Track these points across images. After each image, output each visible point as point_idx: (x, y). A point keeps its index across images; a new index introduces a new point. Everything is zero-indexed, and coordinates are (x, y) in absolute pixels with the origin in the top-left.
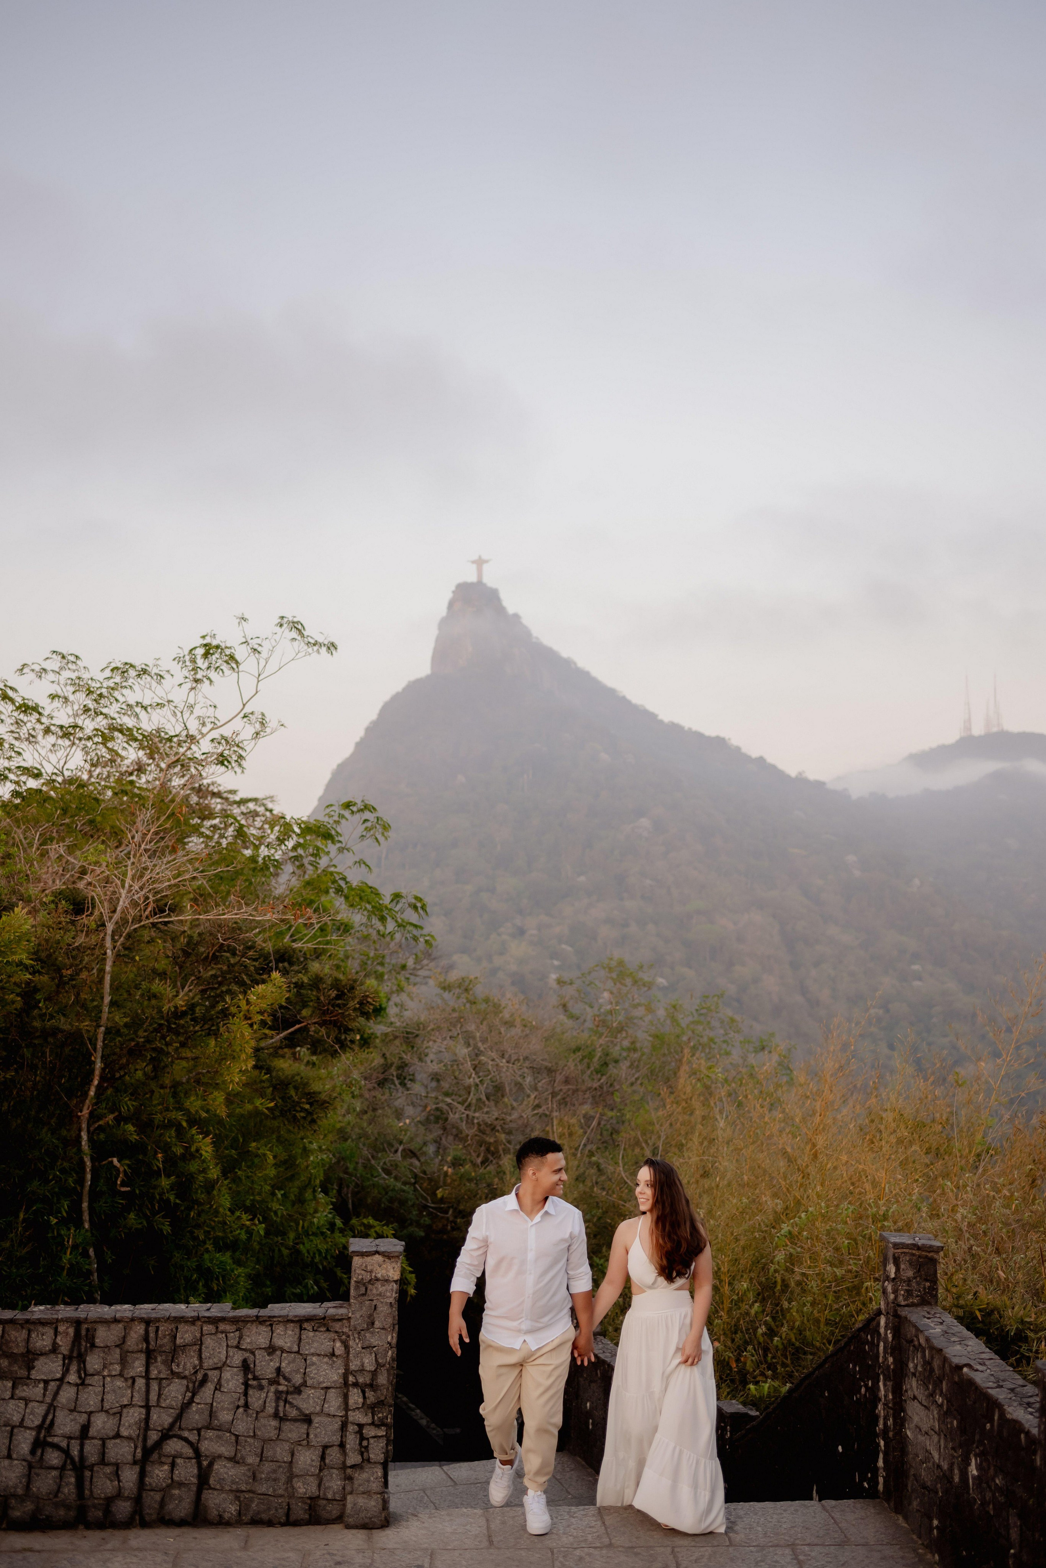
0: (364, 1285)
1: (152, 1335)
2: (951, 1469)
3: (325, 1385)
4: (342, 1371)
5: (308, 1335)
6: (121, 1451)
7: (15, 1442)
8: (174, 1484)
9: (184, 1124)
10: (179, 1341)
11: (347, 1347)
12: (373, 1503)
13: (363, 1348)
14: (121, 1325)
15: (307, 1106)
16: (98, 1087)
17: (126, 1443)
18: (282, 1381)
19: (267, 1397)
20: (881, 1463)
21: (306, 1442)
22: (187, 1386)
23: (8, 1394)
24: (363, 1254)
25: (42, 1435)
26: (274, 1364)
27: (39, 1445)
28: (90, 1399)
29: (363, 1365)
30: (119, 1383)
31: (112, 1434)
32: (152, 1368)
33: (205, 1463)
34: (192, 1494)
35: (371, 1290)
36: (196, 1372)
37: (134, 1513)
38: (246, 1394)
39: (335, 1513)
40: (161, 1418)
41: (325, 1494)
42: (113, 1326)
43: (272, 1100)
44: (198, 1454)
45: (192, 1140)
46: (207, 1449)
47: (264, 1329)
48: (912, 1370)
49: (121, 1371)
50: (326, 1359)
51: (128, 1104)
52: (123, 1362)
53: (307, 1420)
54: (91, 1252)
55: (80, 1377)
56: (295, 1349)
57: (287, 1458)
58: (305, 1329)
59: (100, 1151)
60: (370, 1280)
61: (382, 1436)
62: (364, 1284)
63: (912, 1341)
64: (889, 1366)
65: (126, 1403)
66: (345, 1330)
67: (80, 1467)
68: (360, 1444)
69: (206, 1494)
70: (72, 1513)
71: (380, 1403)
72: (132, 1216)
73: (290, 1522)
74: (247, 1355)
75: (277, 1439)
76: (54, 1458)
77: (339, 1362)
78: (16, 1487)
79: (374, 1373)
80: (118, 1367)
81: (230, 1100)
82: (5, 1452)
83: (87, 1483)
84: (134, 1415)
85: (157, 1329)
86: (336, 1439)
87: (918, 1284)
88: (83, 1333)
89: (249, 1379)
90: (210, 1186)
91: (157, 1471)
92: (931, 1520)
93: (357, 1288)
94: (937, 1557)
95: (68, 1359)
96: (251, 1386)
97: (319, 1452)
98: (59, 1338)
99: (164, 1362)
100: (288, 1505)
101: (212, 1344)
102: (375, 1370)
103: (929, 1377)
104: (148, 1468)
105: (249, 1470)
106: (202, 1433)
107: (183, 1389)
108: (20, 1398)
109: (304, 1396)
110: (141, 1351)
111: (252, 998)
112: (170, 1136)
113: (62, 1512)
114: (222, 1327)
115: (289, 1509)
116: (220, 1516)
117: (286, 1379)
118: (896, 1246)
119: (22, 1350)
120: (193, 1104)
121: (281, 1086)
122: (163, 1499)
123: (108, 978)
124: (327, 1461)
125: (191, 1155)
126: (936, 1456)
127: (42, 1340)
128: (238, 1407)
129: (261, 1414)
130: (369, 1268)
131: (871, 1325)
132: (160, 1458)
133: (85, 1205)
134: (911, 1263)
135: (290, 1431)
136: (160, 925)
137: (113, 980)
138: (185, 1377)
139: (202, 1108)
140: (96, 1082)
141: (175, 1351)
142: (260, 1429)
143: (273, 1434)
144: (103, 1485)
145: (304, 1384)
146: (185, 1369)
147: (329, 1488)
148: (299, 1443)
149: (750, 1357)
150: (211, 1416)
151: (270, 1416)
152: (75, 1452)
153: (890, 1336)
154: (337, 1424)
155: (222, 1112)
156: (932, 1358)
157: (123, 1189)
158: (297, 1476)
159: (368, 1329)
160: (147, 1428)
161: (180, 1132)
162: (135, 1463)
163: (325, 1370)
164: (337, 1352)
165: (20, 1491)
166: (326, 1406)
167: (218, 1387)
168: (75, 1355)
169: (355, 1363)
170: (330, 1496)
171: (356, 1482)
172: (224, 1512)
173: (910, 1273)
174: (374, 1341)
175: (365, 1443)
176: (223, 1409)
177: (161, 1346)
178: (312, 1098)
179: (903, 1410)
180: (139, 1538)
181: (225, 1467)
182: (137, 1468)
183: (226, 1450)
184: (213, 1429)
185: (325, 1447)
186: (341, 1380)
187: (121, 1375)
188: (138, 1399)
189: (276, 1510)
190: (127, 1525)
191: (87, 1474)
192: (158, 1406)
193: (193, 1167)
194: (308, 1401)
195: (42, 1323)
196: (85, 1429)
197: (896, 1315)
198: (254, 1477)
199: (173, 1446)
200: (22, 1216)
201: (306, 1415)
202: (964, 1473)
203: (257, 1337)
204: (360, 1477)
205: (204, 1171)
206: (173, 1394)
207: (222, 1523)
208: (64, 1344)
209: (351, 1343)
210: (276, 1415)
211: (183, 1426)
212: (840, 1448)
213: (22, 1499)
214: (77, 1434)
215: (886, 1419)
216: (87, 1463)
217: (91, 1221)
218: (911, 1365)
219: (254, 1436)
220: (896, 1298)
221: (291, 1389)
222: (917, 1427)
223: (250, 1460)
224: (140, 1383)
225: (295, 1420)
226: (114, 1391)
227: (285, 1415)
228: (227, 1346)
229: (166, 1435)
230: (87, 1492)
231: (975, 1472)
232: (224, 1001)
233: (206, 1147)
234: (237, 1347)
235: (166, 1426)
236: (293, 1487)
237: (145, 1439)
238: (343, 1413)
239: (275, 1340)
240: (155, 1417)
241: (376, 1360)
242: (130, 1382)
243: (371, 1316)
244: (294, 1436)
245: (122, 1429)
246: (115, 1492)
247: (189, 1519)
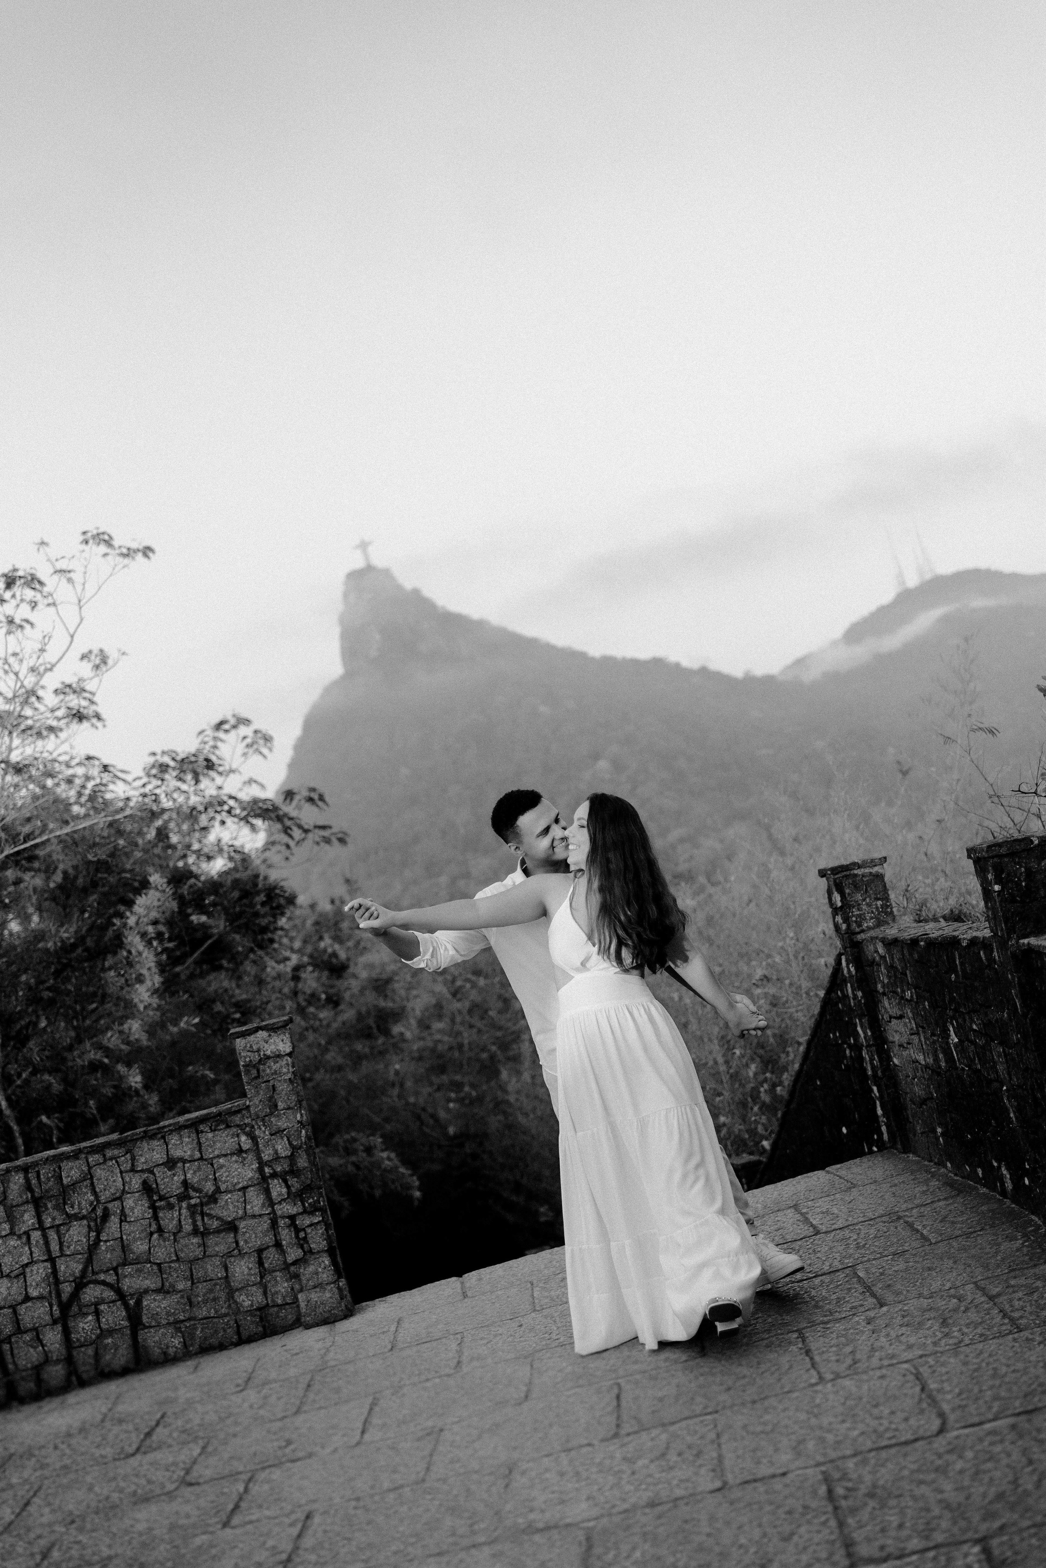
0: (256, 1066)
1: (34, 1181)
2: (936, 1058)
3: (240, 1185)
4: (255, 1166)
5: (207, 1137)
6: (36, 1314)
8: (104, 1333)
10: (65, 1181)
12: (328, 1295)
13: (272, 1135)
17: (39, 1304)
18: (192, 1193)
19: (180, 1214)
20: (879, 1111)
21: (237, 1251)
22: (89, 1226)
24: (243, 1035)
26: (178, 1179)
29: (276, 1152)
30: (13, 1242)
31: (20, 1298)
32: (44, 1217)
33: (132, 1302)
34: (128, 1340)
35: (264, 1071)
36: (94, 1209)
37: (69, 1374)
38: (156, 1217)
39: (291, 1318)
40: (70, 1268)
41: (273, 1301)
44: (121, 1296)
46: (129, 1287)
47: (157, 1143)
48: (881, 991)
49: (12, 1229)
50: (234, 1158)
52: (11, 1218)
53: (231, 1227)
56: (197, 1155)
57: (221, 1274)
58: (202, 1132)
60: (260, 1060)
61: (319, 1222)
62: (254, 1066)
63: (873, 959)
64: (860, 1003)
65: (26, 1261)
66: (247, 1121)
68: (297, 1237)
69: (142, 1335)
71: (307, 1189)
73: (243, 1340)
74: (145, 1176)
75: (205, 1256)
77: (251, 1157)
79: (292, 1158)
80: (6, 1226)
83: (8, 1358)
84: (38, 1273)
85: (38, 1173)
86: (269, 1239)
89: (155, 1201)
91: (81, 1325)
93: (247, 1072)
94: (948, 1165)
96: (160, 1208)
97: (254, 1258)
99: (56, 1207)
100: (236, 1322)
101: (103, 1174)
102: (292, 1154)
103: (896, 982)
104: (71, 1324)
105: (182, 1297)
106: (120, 1271)
107: (86, 1230)
109: (221, 1203)
110: (27, 1202)
114: (109, 1153)
115: (238, 1326)
116: (165, 1353)
117: (196, 1190)
118: (834, 872)
122: (97, 1354)
124: (266, 1265)
126: (921, 1059)
128: (151, 1234)
129: (180, 1235)
130: (255, 1048)
132: (80, 1310)
134: (852, 884)
135: (216, 1244)
138: (84, 1217)
141: (65, 1192)
142: (182, 1250)
143: (199, 1252)
144: (26, 1355)
145: (218, 1190)
146: (80, 1209)
147: (277, 1293)
148: (229, 1254)
150: (124, 1251)
151: (189, 1234)
153: (852, 970)
154: (266, 1223)
156: (893, 957)
158: (237, 1290)
159: (271, 1114)
160: (57, 1282)
162: (55, 1322)
163: (236, 1170)
164: (245, 1147)
166: (248, 1207)
167: (123, 1217)
169: (267, 1152)
170: (279, 1302)
171: (304, 1279)
172: (168, 1347)
174: (282, 1123)
175: (302, 1235)
176: (135, 1240)
177: (47, 1191)
179: (884, 1040)
180: (78, 1399)
181: (155, 1300)
182: (59, 1328)
183: (151, 1283)
184: (131, 1264)
185: (260, 1251)
186: (257, 1175)
187: (12, 1233)
188: (39, 1254)
189: (225, 1331)
190: (65, 1388)
191: (6, 1348)
192: (62, 1255)
194: (227, 1208)
197: (852, 945)
198: (190, 1303)
199: (91, 1293)
201: (230, 1223)
202: (948, 1052)
203: (151, 1153)
204: (307, 1272)
206: (75, 1239)
207: (168, 1360)
209: (257, 1133)
210: (195, 1232)
211: (96, 1269)
215: (872, 1062)
216: (2, 1336)
218: (879, 986)
219: (178, 1259)
220: (848, 927)
221: (204, 1200)
222: (900, 1046)
223: (180, 1286)
224: (37, 1235)
225: (218, 1231)
226: (9, 1252)
227: (205, 1229)
228: (121, 1172)
229: (80, 1284)
230: (11, 1366)
231: (957, 1039)
234: (133, 1170)
235: (78, 1275)
236: (236, 1302)
237: (59, 1295)
238: (270, 1209)
239: (172, 1152)
240: (63, 1268)
241: (290, 1143)
242: (24, 1239)
243: (271, 1098)
244: (222, 1248)
245: (30, 1290)
246: (42, 1360)
247: (132, 1366)
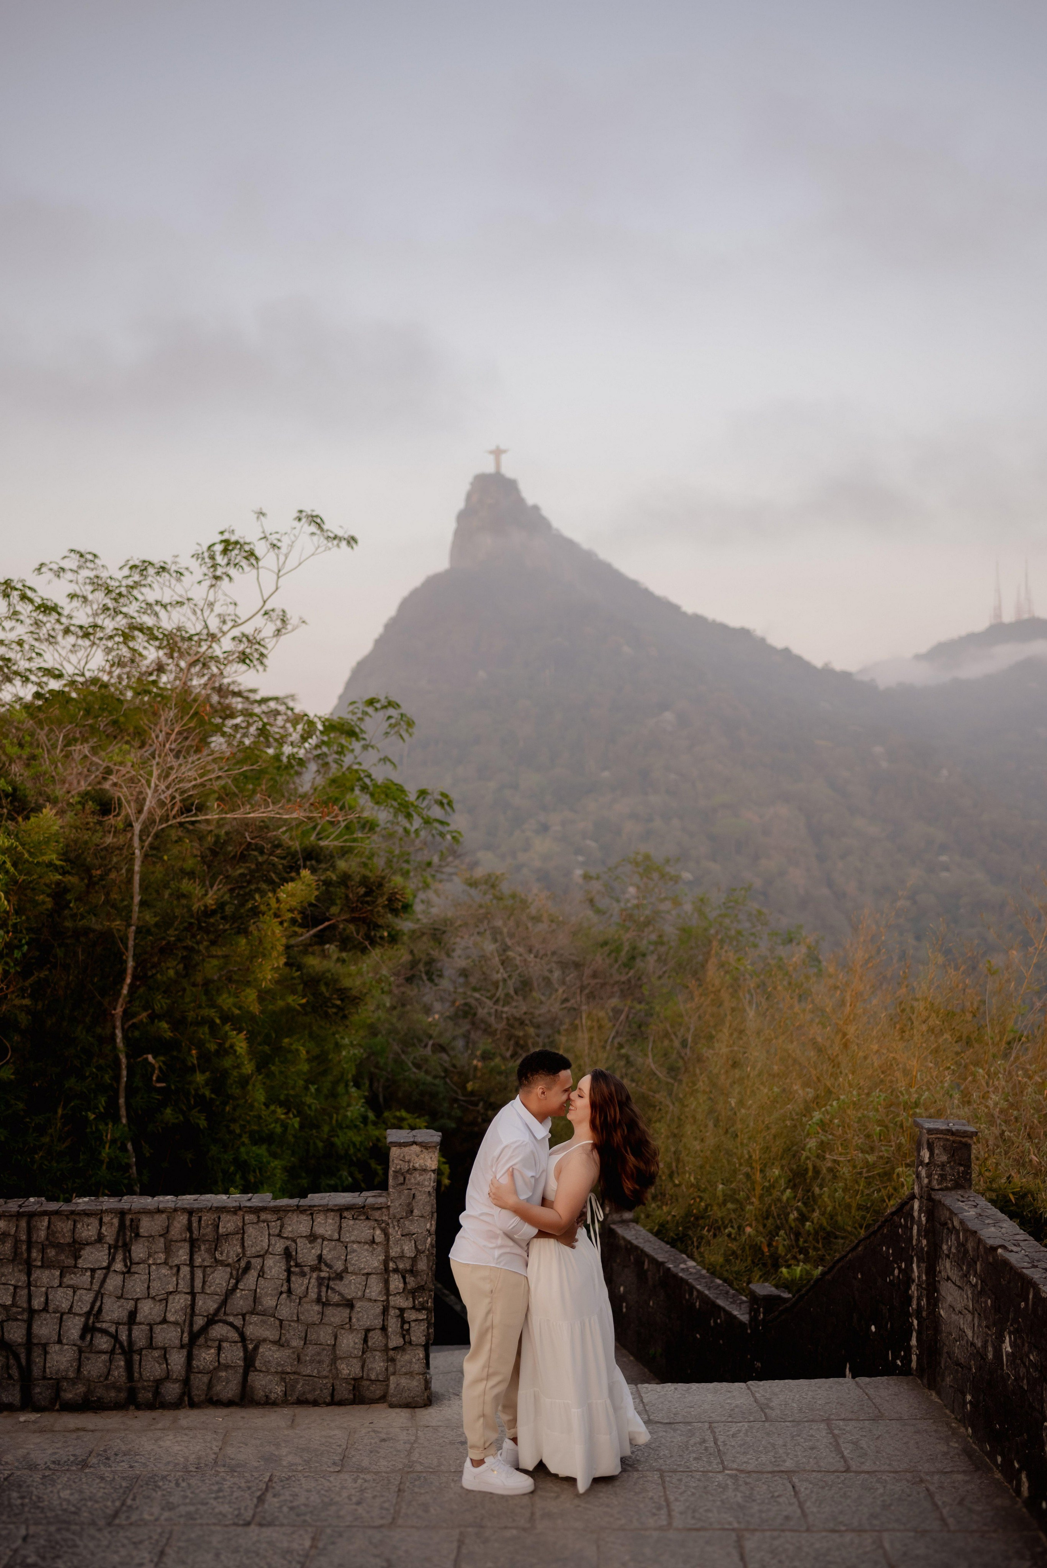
0: (403, 1175)
1: (195, 1225)
2: (985, 1346)
3: (366, 1271)
4: (382, 1258)
5: (348, 1223)
6: (168, 1336)
7: (64, 1328)
8: (220, 1367)
9: (218, 1021)
10: (221, 1230)
11: (387, 1235)
12: (415, 1383)
13: (403, 1236)
14: (164, 1216)
15: (338, 1002)
16: (131, 986)
17: (172, 1328)
18: (324, 1267)
19: (309, 1283)
20: (914, 1342)
21: (348, 1325)
22: (231, 1274)
23: (56, 1283)
24: (400, 1145)
25: (91, 1321)
26: (316, 1252)
27: (88, 1330)
28: (136, 1285)
29: (402, 1252)
30: (164, 1271)
31: (159, 1319)
32: (195, 1257)
33: (250, 1347)
34: (239, 1377)
35: (409, 1180)
36: (239, 1260)
37: (183, 1394)
38: (288, 1280)
39: (379, 1393)
40: (207, 1305)
41: (368, 1375)
42: (157, 1216)
43: (304, 997)
44: (243, 1338)
45: (226, 1036)
46: (252, 1333)
47: (304, 1218)
48: (946, 1252)
49: (166, 1259)
50: (366, 1247)
51: (161, 1002)
52: (168, 1250)
53: (349, 1304)
54: (129, 1146)
55: (126, 1266)
56: (336, 1236)
57: (331, 1342)
58: (345, 1218)
59: (135, 1048)
60: (409, 1170)
61: (423, 1320)
63: (946, 1224)
64: (922, 1249)
65: (171, 1290)
66: (385, 1218)
67: (129, 1351)
68: (402, 1327)
69: (252, 1376)
70: (123, 1395)
71: (421, 1288)
72: (168, 1111)
73: (334, 1402)
74: (289, 1243)
75: (321, 1323)
76: (103, 1343)
77: (379, 1249)
78: (67, 1370)
79: (414, 1260)
80: (162, 1257)
81: (263, 996)
82: (56, 1338)
83: (136, 1366)
84: (180, 1302)
85: (200, 1219)
86: (378, 1323)
87: (952, 1168)
88: (128, 1223)
89: (291, 1266)
90: (244, 1082)
91: (203, 1355)
92: (964, 1396)
93: (395, 1177)
94: (970, 1430)
95: (113, 1249)
96: (293, 1273)
97: (361, 1335)
98: (104, 1228)
99: (208, 1251)
100: (333, 1385)
101: (254, 1233)
102: (415, 1257)
103: (963, 1258)
104: (195, 1352)
105: (293, 1353)
106: (247, 1318)
107: (227, 1276)
108: (68, 1286)
109: (345, 1281)
110: (185, 1240)
111: (283, 896)
112: (203, 1032)
113: (113, 1394)
114: (263, 1216)
115: (333, 1390)
116: (267, 1397)
117: (329, 1266)
118: (930, 1131)
119: (68, 1240)
120: (226, 1001)
121: (312, 983)
122: (210, 1380)
123: (137, 878)
124: (370, 1344)
125: (225, 1051)
126: (970, 1334)
127: (88, 1230)
128: (281, 1293)
129: (304, 1300)
130: (407, 1158)
131: (904, 1209)
132: (206, 1342)
133: (122, 1101)
134: (945, 1148)
135: (333, 1316)
136: (187, 825)
137: (142, 880)
138: (228, 1265)
139: (235, 1005)
140: (128, 981)
141: (218, 1240)
142: (303, 1313)
143: (316, 1318)
144: (151, 1368)
146: (228, 1257)
147: (372, 1369)
148: (342, 1327)
149: (782, 1241)
150: (255, 1302)
151: (313, 1301)
152: (124, 1337)
153: (924, 1219)
154: (378, 1309)
155: (255, 1008)
156: (967, 1241)
157: (159, 1085)
158: (341, 1358)
159: (407, 1217)
160: (193, 1313)
161: (214, 1029)
162: (182, 1347)
163: (365, 1257)
164: (377, 1240)
165: (71, 1375)
166: (367, 1291)
167: (261, 1274)
168: (120, 1244)
169: (395, 1250)
170: (373, 1377)
171: (399, 1364)
172: (271, 1392)
173: (944, 1158)
174: (413, 1228)
175: (406, 1326)
176: (266, 1294)
177: (204, 1235)
178: (343, 993)
179: (936, 1290)
180: (189, 1418)
181: (270, 1350)
182: (184, 1352)
183: (270, 1334)
184: (257, 1314)
185: (368, 1331)
186: (382, 1267)
187: (166, 1263)
188: (183, 1286)
189: (321, 1391)
190: (177, 1405)
191: (136, 1357)
192: (203, 1292)
193: (228, 1062)
194: (350, 1287)
195: (87, 1214)
196: (132, 1315)
197: (930, 1199)
198: (299, 1359)
199: (218, 1331)
200: (60, 1111)
201: (348, 1300)
202: (998, 1351)
203: (298, 1225)
204: (403, 1359)
205: (238, 1066)
206: (217, 1281)
207: (268, 1403)
208: (110, 1233)
209: (391, 1230)
210: (318, 1300)
211: (228, 1311)
212: (873, 1328)
213: (74, 1382)
214: (125, 1319)
215: (919, 1299)
216: (136, 1348)
217: (128, 1116)
218: (945, 1247)
220: (930, 1182)
221: (333, 1276)
222: (950, 1306)
223: (295, 1343)
224: (186, 1270)
225: (337, 1305)
226: (160, 1278)
227: (327, 1300)
228: (269, 1235)
229: (211, 1321)
230: (136, 1375)
231: (1009, 1349)
232: (254, 899)
233: (241, 1044)
234: (279, 1235)
235: (211, 1312)
236: (337, 1368)
237: (191, 1325)
238: (384, 1298)
239: (316, 1228)
240: (200, 1303)
241: (416, 1247)
242: (175, 1270)
243: (409, 1204)
244: (337, 1320)
245: (169, 1315)
246: (164, 1375)
247: (237, 1400)
